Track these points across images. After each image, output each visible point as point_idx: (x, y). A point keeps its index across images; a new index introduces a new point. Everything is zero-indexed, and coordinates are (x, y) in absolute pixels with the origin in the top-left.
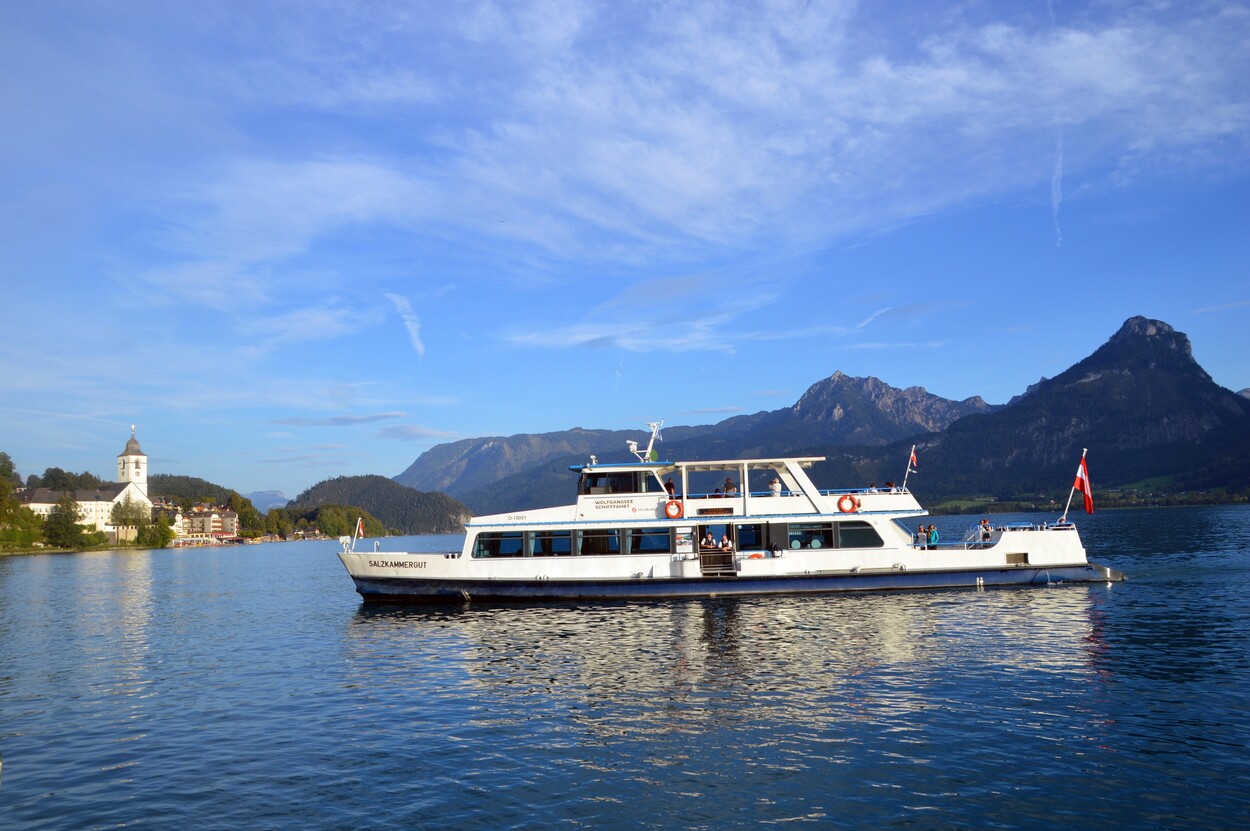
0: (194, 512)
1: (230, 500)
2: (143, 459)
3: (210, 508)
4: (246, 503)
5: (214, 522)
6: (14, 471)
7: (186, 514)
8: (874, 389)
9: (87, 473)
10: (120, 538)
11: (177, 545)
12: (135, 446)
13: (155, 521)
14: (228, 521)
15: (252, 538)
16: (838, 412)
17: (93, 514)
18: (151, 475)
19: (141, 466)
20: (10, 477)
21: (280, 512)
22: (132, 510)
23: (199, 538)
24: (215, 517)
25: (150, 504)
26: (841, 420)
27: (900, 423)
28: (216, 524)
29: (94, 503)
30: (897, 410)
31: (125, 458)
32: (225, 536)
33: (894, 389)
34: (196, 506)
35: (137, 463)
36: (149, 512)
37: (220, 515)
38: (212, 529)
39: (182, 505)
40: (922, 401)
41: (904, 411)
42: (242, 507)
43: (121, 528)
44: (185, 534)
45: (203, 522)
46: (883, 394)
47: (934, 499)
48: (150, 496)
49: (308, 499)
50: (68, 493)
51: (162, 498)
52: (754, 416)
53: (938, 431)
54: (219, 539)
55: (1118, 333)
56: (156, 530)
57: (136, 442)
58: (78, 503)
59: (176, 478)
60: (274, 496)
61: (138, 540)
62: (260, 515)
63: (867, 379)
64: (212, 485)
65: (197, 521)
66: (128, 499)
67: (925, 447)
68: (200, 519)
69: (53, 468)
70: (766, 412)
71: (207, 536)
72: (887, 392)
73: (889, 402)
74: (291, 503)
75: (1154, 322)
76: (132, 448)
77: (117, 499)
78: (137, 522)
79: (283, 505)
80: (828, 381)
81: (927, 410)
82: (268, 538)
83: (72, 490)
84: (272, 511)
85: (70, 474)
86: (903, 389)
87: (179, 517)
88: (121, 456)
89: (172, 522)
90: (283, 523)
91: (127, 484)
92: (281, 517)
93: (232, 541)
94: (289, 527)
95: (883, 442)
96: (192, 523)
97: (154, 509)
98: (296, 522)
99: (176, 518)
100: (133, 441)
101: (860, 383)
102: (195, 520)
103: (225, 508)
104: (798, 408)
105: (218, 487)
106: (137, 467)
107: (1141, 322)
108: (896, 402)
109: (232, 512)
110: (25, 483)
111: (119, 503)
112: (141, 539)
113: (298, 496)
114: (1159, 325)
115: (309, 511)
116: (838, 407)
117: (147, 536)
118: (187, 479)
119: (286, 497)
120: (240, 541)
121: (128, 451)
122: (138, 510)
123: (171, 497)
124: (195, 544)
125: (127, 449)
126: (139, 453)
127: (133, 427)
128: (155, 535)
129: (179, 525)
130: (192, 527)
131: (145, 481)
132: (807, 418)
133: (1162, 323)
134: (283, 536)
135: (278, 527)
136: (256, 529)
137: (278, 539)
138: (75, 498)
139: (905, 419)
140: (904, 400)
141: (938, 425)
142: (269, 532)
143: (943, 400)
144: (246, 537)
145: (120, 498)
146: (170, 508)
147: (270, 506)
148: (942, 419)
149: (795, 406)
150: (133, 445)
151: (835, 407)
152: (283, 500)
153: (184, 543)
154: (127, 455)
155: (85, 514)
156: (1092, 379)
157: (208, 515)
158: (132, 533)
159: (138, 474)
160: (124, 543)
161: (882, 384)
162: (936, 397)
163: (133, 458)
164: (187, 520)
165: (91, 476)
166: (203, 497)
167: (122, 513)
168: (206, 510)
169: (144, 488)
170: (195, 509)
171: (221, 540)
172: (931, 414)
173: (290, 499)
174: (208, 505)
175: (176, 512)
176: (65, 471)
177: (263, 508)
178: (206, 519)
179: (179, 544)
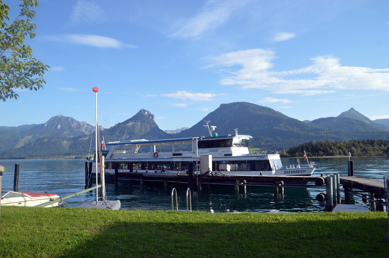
8: (71, 121)
16: (59, 127)
26: (60, 129)
27: (78, 131)
30: (78, 128)
33: (77, 121)
40: (85, 125)
41: (79, 128)
46: (74, 123)
47: (85, 154)
52: (31, 125)
53: (89, 134)
55: (138, 113)
63: (69, 118)
67: (84, 139)
70: (36, 124)
72: (75, 122)
73: (75, 125)
75: (147, 111)
80: (57, 117)
81: (87, 128)
86: (80, 122)
95: (72, 137)
101: (67, 118)
104: (46, 124)
107: (144, 111)
108: (77, 125)
114: (148, 112)
116: (59, 125)
132: (49, 127)
133: (149, 111)
139: (80, 130)
140: (80, 125)
141: (89, 133)
143: (91, 126)
148: (91, 131)
149: (45, 123)
151: (58, 125)
156: (131, 124)
161: (74, 119)
162: (89, 124)
172: (87, 129)
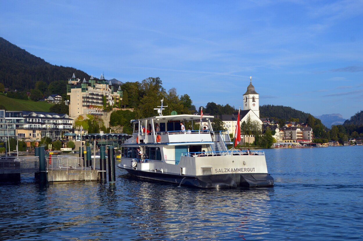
0: (286, 127)
1: (307, 120)
2: (257, 96)
3: (296, 125)
4: (318, 121)
5: (298, 133)
6: (192, 104)
7: (281, 129)
9: (227, 105)
10: (246, 142)
11: (277, 147)
12: (252, 89)
13: (264, 132)
14: (306, 133)
15: (322, 144)
17: (231, 128)
18: (262, 105)
19: (256, 100)
20: (190, 107)
21: (339, 127)
22: (251, 126)
23: (289, 143)
24: (298, 130)
25: (261, 123)
28: (299, 135)
29: (231, 122)
31: (247, 96)
32: (304, 142)
34: (287, 123)
35: (253, 98)
36: (261, 127)
37: (301, 129)
38: (297, 138)
39: (279, 123)
42: (315, 124)
43: (246, 136)
44: (281, 140)
45: (291, 133)
48: (261, 117)
49: (359, 119)
50: (218, 116)
51: (268, 118)
54: (301, 143)
56: (265, 137)
57: (252, 86)
58: (224, 122)
59: (276, 107)
60: (336, 117)
61: (255, 144)
62: (326, 129)
64: (297, 111)
65: (288, 133)
66: (249, 119)
68: (290, 131)
69: (211, 102)
71: (294, 141)
74: (347, 121)
76: (250, 90)
77: (243, 120)
78: (254, 133)
79: (342, 123)
82: (332, 144)
83: (220, 115)
84: (334, 127)
85: (219, 105)
87: (277, 130)
88: (245, 95)
89: (274, 133)
90: (341, 134)
91: (248, 111)
92: (340, 130)
93: (309, 145)
94: (346, 136)
96: (285, 134)
97: (263, 125)
98: (350, 134)
99: (276, 130)
100: (251, 86)
102: (286, 132)
103: (305, 125)
105: (300, 112)
106: (254, 101)
109: (309, 127)
110: (198, 111)
111: (244, 122)
112: (257, 143)
113: (352, 117)
115: (359, 127)
117: (260, 141)
118: (282, 107)
119: (344, 118)
120: (314, 145)
121: (248, 93)
122: (255, 126)
123: (273, 118)
124: (287, 147)
125: (248, 90)
126: (254, 93)
127: (251, 77)
128: (264, 141)
129: (278, 135)
130: (285, 136)
131: (258, 109)
134: (342, 142)
135: (338, 137)
136: (324, 138)
137: (339, 144)
138: (222, 119)
142: (333, 140)
144: (318, 143)
145: (245, 119)
146: (273, 125)
147: (333, 124)
150: (251, 88)
152: (342, 120)
153: (281, 145)
154: (248, 94)
155: (227, 128)
157: (295, 129)
158: (251, 139)
159: (254, 105)
160: (247, 144)
163: (251, 96)
164: (282, 132)
165: (230, 106)
166: (292, 118)
167: (246, 128)
168: (293, 126)
169: (258, 113)
170: (287, 126)
171: (302, 144)
173: (346, 119)
174: (294, 123)
175: (276, 127)
176: (217, 104)
177: (328, 125)
178: (293, 131)
179: (278, 146)
